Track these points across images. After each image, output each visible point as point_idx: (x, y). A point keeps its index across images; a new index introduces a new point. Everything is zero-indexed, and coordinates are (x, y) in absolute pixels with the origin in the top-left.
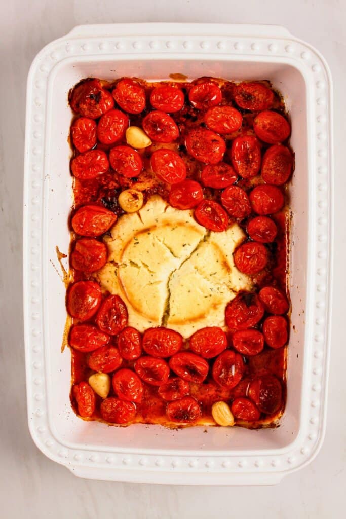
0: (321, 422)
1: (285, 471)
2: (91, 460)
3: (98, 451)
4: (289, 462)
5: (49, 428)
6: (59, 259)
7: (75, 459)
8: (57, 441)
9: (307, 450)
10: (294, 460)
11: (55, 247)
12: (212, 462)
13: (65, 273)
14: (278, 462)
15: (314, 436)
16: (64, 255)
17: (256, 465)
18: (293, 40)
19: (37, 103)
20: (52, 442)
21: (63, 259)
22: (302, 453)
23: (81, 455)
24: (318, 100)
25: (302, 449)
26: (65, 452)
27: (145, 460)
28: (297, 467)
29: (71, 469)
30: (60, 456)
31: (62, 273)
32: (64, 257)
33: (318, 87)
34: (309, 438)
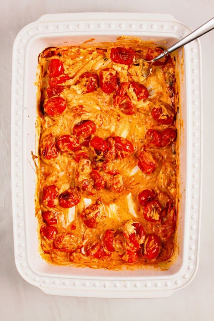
0: (196, 259)
1: (174, 289)
2: (54, 283)
3: (58, 278)
4: (176, 283)
5: (28, 264)
6: (33, 159)
7: (44, 282)
8: (33, 272)
9: (187, 276)
10: (180, 283)
11: (31, 151)
12: (129, 284)
13: (37, 167)
14: (169, 284)
15: (192, 267)
16: (36, 156)
17: (156, 286)
18: (176, 22)
19: (18, 63)
20: (30, 273)
21: (35, 159)
22: (184, 278)
23: (47, 280)
25: (184, 275)
26: (38, 278)
27: (87, 283)
28: (181, 287)
29: (42, 289)
30: (35, 281)
31: (35, 167)
32: (36, 158)
33: (192, 51)
34: (189, 269)
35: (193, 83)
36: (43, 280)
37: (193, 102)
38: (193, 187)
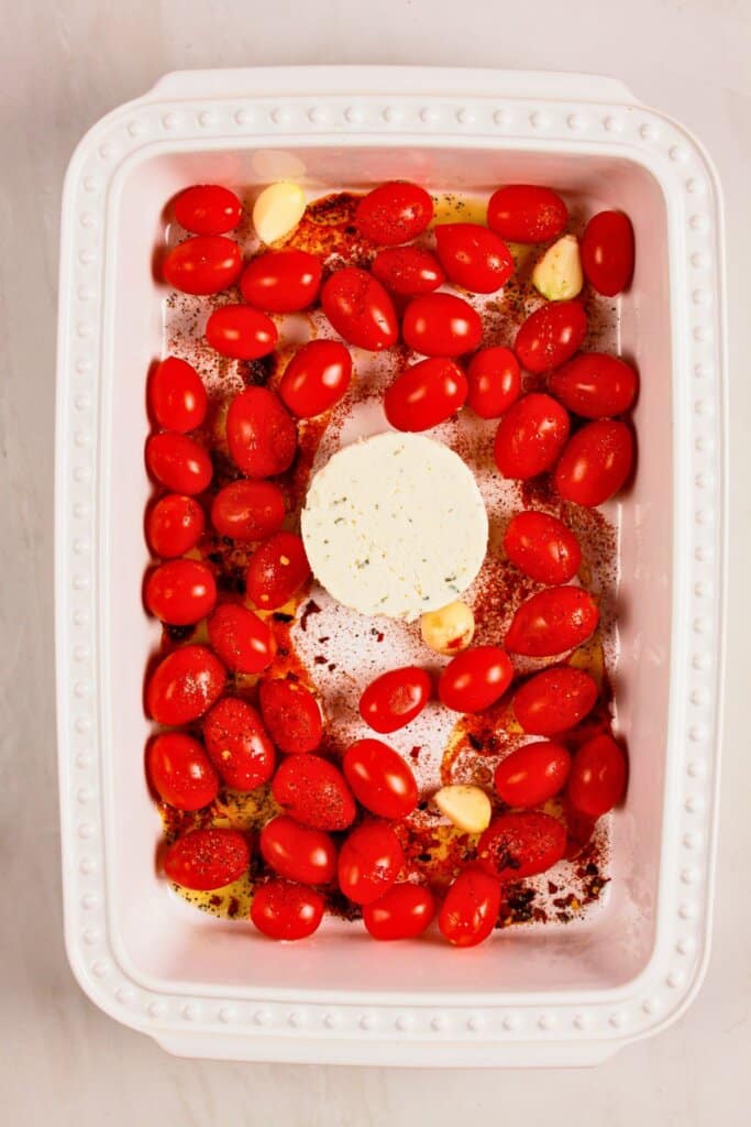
2: (221, 1019)
3: (235, 999)
4: (646, 1010)
15: (690, 944)
20: (131, 993)
22: (669, 984)
24: (692, 220)
33: (690, 191)
34: (679, 951)
35: (696, 302)
36: (182, 1008)
37: (697, 367)
38: (695, 666)
